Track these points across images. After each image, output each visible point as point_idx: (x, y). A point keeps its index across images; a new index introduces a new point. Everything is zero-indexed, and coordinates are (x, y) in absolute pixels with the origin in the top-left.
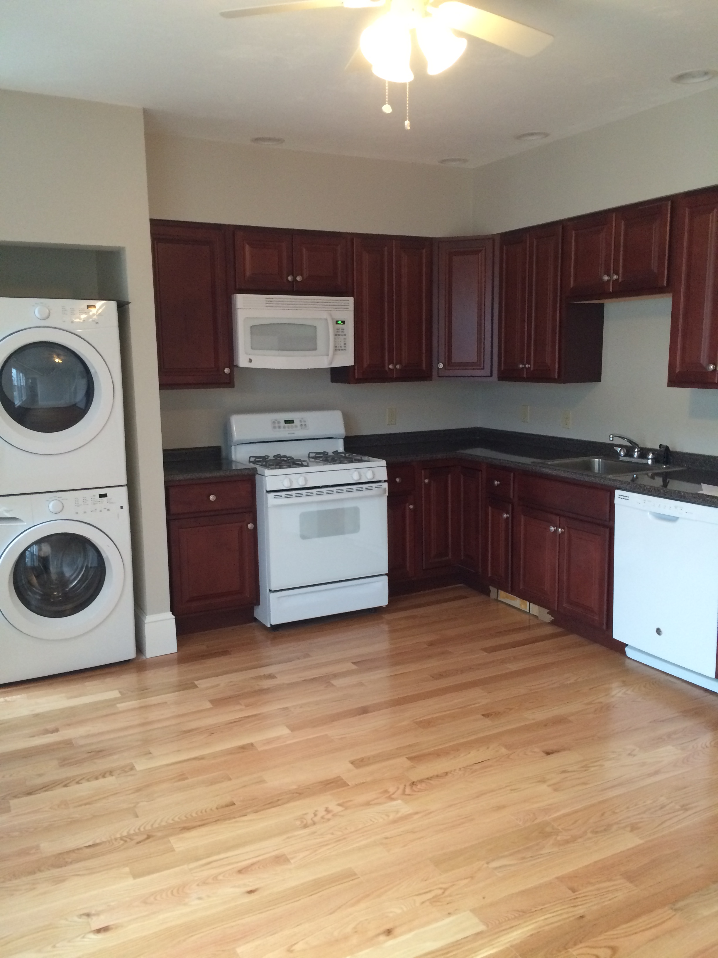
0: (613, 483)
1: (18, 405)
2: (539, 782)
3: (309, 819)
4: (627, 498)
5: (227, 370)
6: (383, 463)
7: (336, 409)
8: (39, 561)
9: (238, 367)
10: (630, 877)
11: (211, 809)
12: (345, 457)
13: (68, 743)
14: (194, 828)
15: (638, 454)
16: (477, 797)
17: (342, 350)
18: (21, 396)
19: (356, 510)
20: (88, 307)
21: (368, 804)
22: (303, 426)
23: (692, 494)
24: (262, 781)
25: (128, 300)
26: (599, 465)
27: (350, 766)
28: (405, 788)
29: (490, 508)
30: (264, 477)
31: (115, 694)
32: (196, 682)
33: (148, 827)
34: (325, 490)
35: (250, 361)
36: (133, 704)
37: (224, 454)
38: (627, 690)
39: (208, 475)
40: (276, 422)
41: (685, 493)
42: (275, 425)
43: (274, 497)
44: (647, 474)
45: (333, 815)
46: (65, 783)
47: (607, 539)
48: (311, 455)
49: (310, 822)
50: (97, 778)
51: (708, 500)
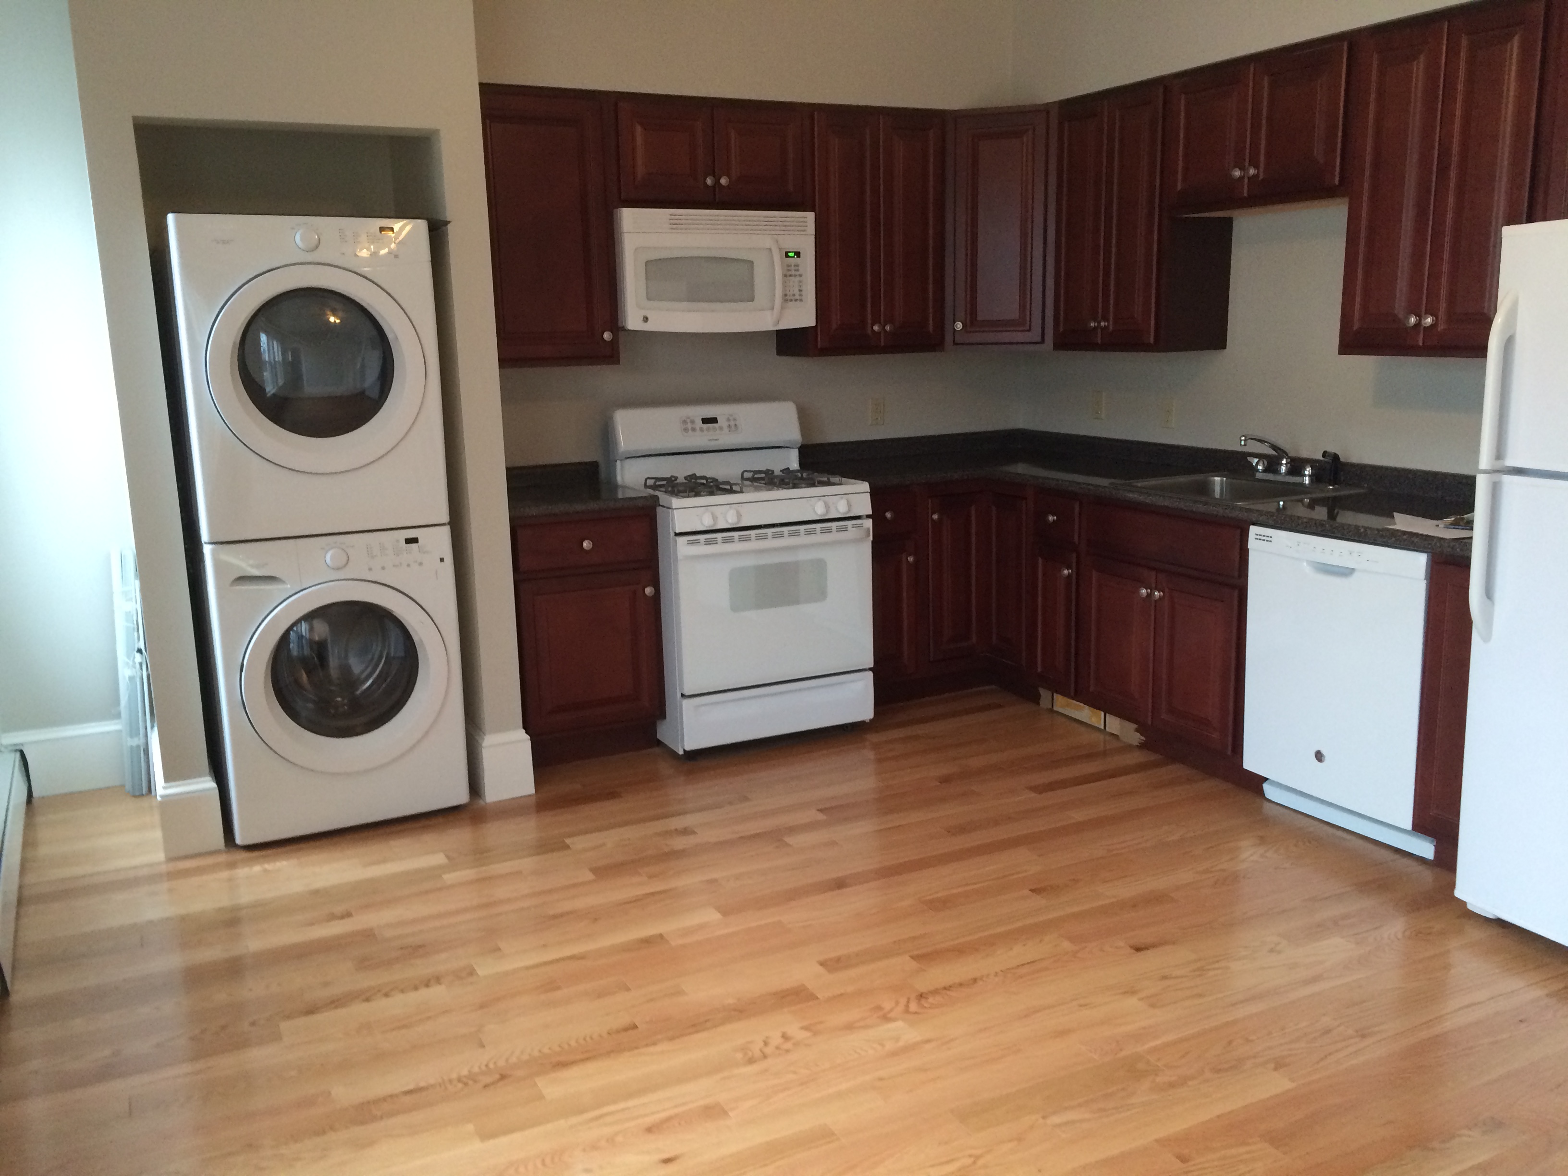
0: (1245, 514)
1: (272, 392)
2: (1125, 993)
3: (756, 1050)
4: (1269, 539)
5: (607, 336)
6: (865, 486)
7: (785, 400)
8: (311, 649)
9: (625, 330)
10: (1275, 1139)
11: (600, 1036)
12: (802, 478)
13: (368, 935)
14: (573, 1063)
15: (1287, 466)
16: (1026, 1016)
17: (796, 300)
18: (275, 381)
19: (820, 565)
20: (382, 229)
21: (850, 1027)
22: (733, 428)
23: (1378, 530)
24: (680, 993)
25: (446, 217)
26: (1222, 490)
27: (821, 970)
28: (908, 1002)
29: (1040, 561)
30: (670, 510)
31: (439, 859)
32: (568, 841)
33: (501, 1063)
34: (770, 531)
35: (646, 319)
36: (468, 874)
37: (603, 475)
38: (1266, 852)
39: (579, 507)
40: (688, 421)
41: (1366, 528)
42: (687, 426)
43: (688, 543)
44: (1301, 501)
45: (794, 1044)
46: (366, 996)
47: (1236, 607)
48: (746, 475)
49: (757, 1053)
50: (416, 988)
51: (1405, 540)
